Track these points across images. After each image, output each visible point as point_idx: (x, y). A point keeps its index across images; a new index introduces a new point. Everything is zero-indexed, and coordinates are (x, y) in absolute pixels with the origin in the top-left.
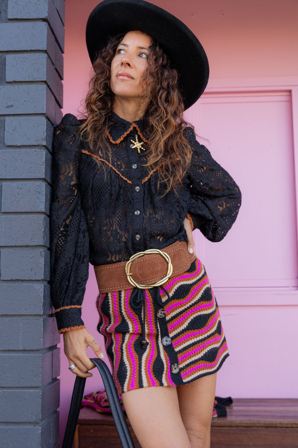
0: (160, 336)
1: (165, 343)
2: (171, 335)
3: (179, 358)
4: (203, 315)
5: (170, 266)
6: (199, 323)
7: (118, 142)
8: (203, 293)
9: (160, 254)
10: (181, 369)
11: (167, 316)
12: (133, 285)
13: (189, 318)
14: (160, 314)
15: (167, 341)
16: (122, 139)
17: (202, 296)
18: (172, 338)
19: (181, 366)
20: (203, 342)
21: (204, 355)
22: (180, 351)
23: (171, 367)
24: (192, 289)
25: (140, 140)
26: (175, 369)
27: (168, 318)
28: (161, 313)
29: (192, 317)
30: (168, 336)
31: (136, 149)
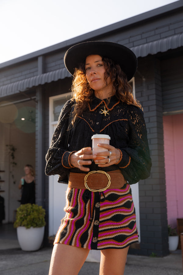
1: (95, 224)
2: (100, 220)
3: (99, 234)
4: (122, 215)
5: (110, 182)
6: (118, 219)
7: (93, 110)
8: (125, 203)
9: (105, 174)
10: (98, 241)
11: (101, 208)
12: (87, 188)
13: (113, 214)
15: (97, 223)
16: (96, 108)
17: (124, 204)
18: (101, 222)
19: (99, 239)
20: (117, 229)
21: (115, 237)
22: (101, 231)
23: (92, 238)
24: (119, 199)
25: (106, 110)
26: (95, 240)
28: (98, 205)
29: (115, 214)
31: (104, 114)
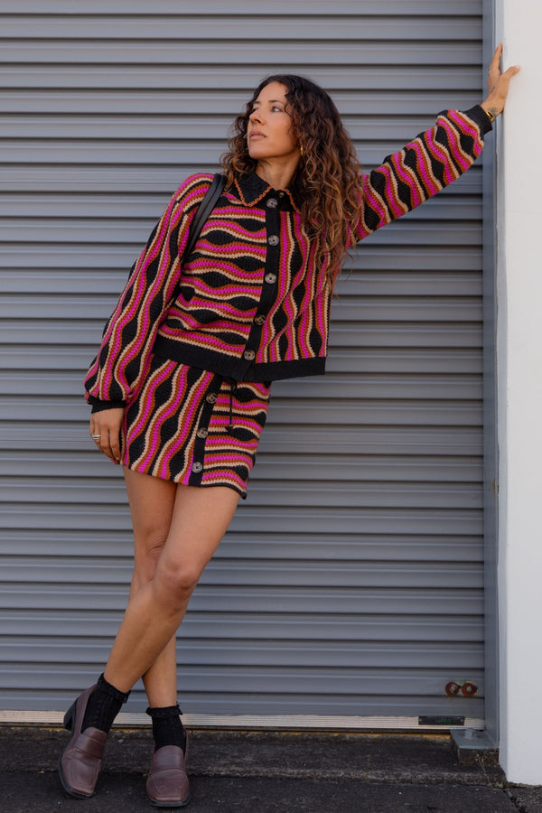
0: (197, 426)
1: (200, 435)
2: (210, 429)
3: (205, 458)
10: (204, 470)
11: (216, 406)
14: (208, 398)
15: (202, 433)
18: (210, 434)
19: (206, 467)
21: (237, 466)
22: (210, 452)
23: (193, 465)
26: (197, 468)
27: (216, 408)
28: (212, 398)
29: (236, 427)
30: (207, 430)
